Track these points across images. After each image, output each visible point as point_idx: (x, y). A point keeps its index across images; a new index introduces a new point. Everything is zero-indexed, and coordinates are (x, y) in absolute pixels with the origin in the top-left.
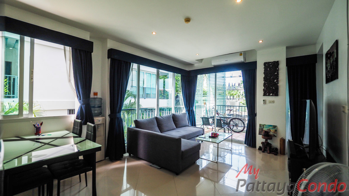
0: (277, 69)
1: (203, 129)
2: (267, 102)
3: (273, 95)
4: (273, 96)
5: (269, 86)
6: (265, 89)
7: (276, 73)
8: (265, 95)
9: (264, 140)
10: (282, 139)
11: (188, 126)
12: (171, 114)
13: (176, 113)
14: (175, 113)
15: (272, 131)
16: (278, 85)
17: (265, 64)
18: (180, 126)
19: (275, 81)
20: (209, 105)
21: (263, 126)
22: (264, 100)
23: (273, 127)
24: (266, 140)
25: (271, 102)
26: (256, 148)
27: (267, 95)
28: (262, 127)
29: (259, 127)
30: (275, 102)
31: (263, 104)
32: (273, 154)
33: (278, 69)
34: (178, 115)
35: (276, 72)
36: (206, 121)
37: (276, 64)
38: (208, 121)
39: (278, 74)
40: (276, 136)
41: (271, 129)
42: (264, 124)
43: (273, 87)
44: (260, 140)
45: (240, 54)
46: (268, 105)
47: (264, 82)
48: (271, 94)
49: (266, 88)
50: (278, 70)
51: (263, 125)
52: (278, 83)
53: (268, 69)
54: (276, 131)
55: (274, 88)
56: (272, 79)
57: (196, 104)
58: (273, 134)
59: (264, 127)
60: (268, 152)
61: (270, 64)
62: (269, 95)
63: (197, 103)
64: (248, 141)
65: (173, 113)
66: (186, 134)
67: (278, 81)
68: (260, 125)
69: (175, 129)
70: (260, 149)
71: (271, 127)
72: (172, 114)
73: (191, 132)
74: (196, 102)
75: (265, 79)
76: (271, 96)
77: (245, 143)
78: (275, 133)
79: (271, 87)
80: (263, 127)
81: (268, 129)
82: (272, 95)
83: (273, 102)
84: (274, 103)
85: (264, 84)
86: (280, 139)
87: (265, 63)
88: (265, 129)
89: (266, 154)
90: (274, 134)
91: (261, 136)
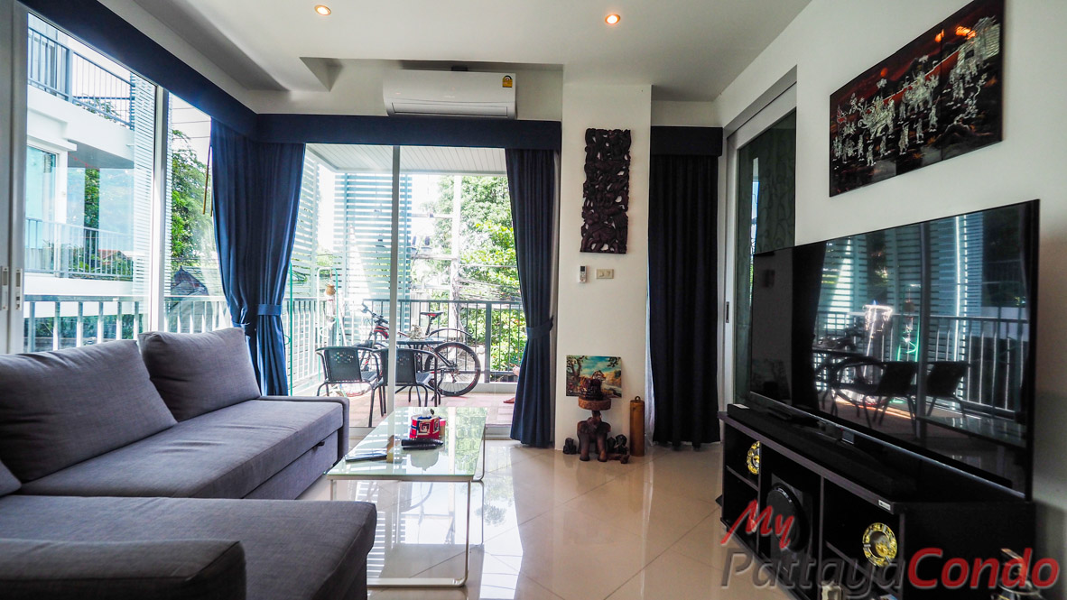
0: (626, 158)
1: (344, 405)
2: (594, 274)
3: (612, 249)
4: (612, 252)
5: (599, 218)
6: (587, 227)
7: (622, 173)
8: (586, 248)
9: (587, 415)
10: (636, 401)
11: (256, 398)
12: (135, 338)
13: (174, 329)
14: (166, 330)
15: (608, 374)
16: (627, 213)
17: (590, 134)
18: (206, 406)
19: (619, 200)
20: (345, 299)
21: (579, 364)
22: (583, 269)
23: (609, 363)
24: (596, 413)
25: (605, 273)
26: (553, 446)
27: (592, 251)
28: (576, 368)
29: (565, 369)
30: (617, 274)
31: (579, 280)
32: (617, 459)
33: (629, 157)
34: (193, 342)
35: (622, 170)
36: (341, 363)
37: (622, 139)
38: (356, 362)
39: (627, 177)
40: (620, 395)
41: (605, 369)
42: (581, 354)
43: (610, 222)
44: (568, 414)
45: (504, 80)
46: (597, 285)
47: (586, 201)
48: (606, 247)
49: (590, 222)
50: (628, 163)
51: (579, 360)
52: (627, 209)
53: (599, 156)
54: (618, 374)
55: (613, 225)
56: (609, 192)
57: (292, 291)
58: (611, 389)
59: (582, 364)
60: (602, 457)
61: (606, 136)
62: (599, 250)
63: (301, 281)
64: (526, 426)
65: (155, 329)
66: (256, 451)
67: (626, 201)
68: (569, 359)
69: (169, 428)
70: (570, 448)
71: (601, 365)
72: (143, 336)
73: (283, 434)
74: (294, 278)
75: (589, 190)
76: (605, 252)
77: (514, 436)
78: (613, 384)
79: (607, 220)
80: (580, 367)
81: (594, 370)
82: (608, 252)
83: (610, 274)
84: (613, 277)
85: (586, 208)
86: (632, 401)
87: (588, 129)
88: (586, 373)
89: (594, 463)
90: (613, 387)
91: (576, 399)
